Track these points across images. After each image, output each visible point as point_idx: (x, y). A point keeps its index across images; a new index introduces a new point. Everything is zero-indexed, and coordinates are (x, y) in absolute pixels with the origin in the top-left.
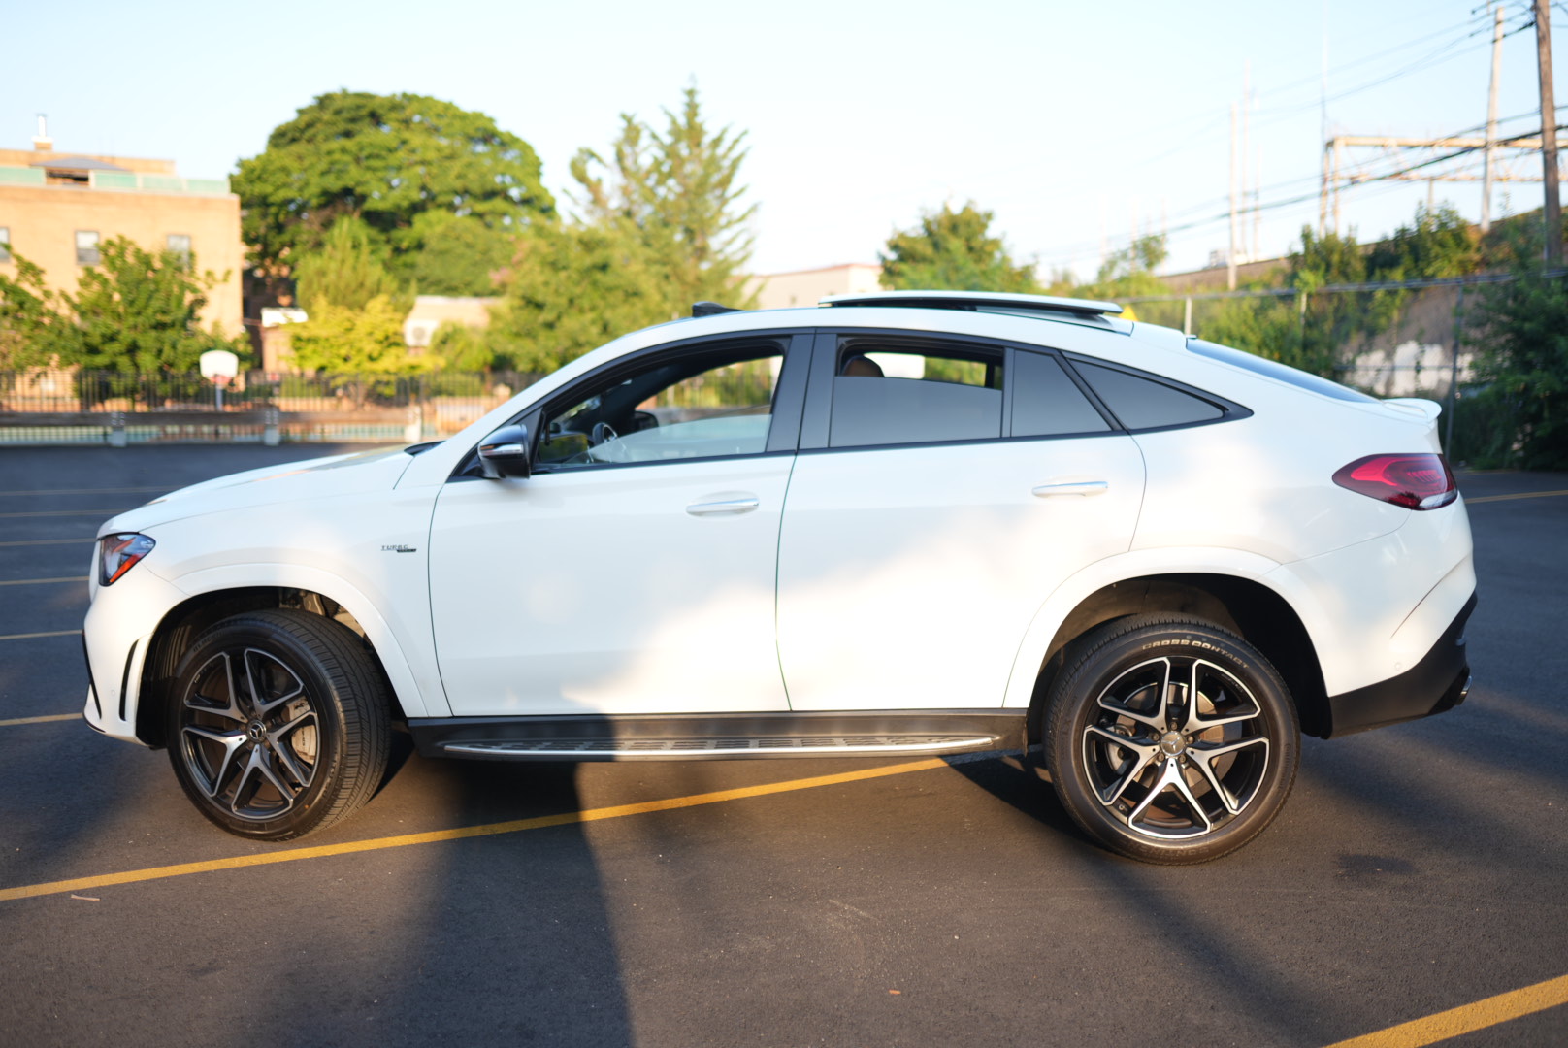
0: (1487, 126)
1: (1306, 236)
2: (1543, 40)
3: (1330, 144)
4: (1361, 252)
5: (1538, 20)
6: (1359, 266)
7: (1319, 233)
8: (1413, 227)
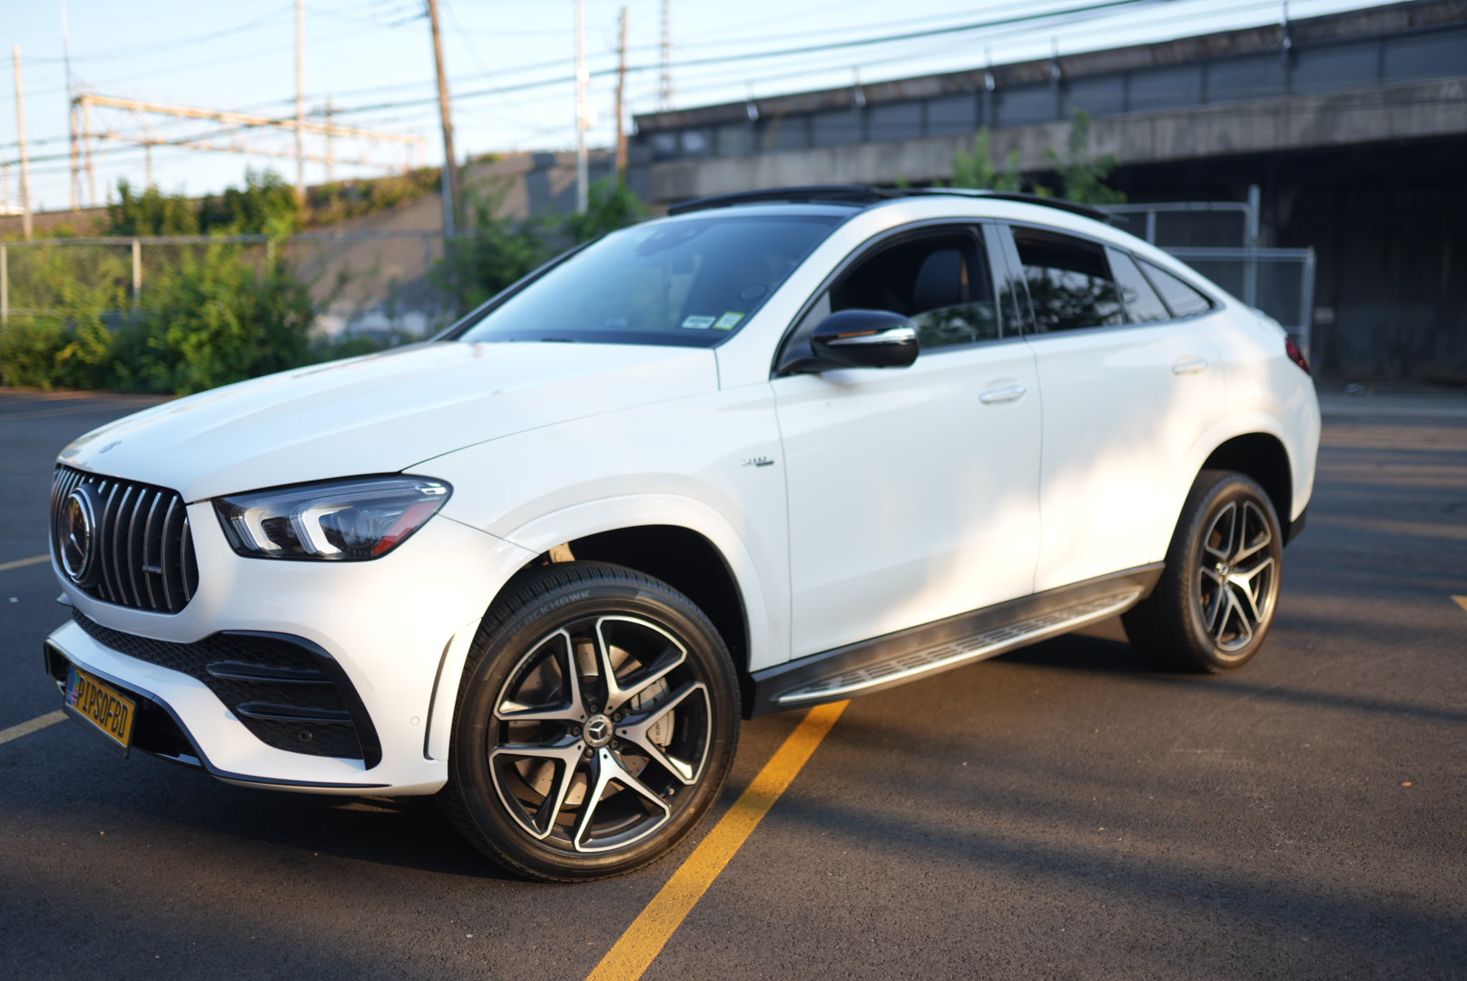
0: (295, 100)
1: (124, 190)
2: (435, 30)
3: (77, 101)
4: (190, 207)
5: (430, 13)
6: (191, 221)
7: (139, 187)
8: (242, 187)
